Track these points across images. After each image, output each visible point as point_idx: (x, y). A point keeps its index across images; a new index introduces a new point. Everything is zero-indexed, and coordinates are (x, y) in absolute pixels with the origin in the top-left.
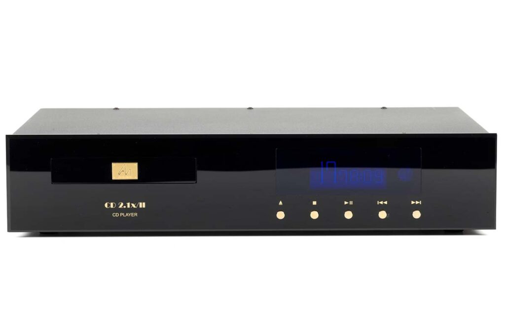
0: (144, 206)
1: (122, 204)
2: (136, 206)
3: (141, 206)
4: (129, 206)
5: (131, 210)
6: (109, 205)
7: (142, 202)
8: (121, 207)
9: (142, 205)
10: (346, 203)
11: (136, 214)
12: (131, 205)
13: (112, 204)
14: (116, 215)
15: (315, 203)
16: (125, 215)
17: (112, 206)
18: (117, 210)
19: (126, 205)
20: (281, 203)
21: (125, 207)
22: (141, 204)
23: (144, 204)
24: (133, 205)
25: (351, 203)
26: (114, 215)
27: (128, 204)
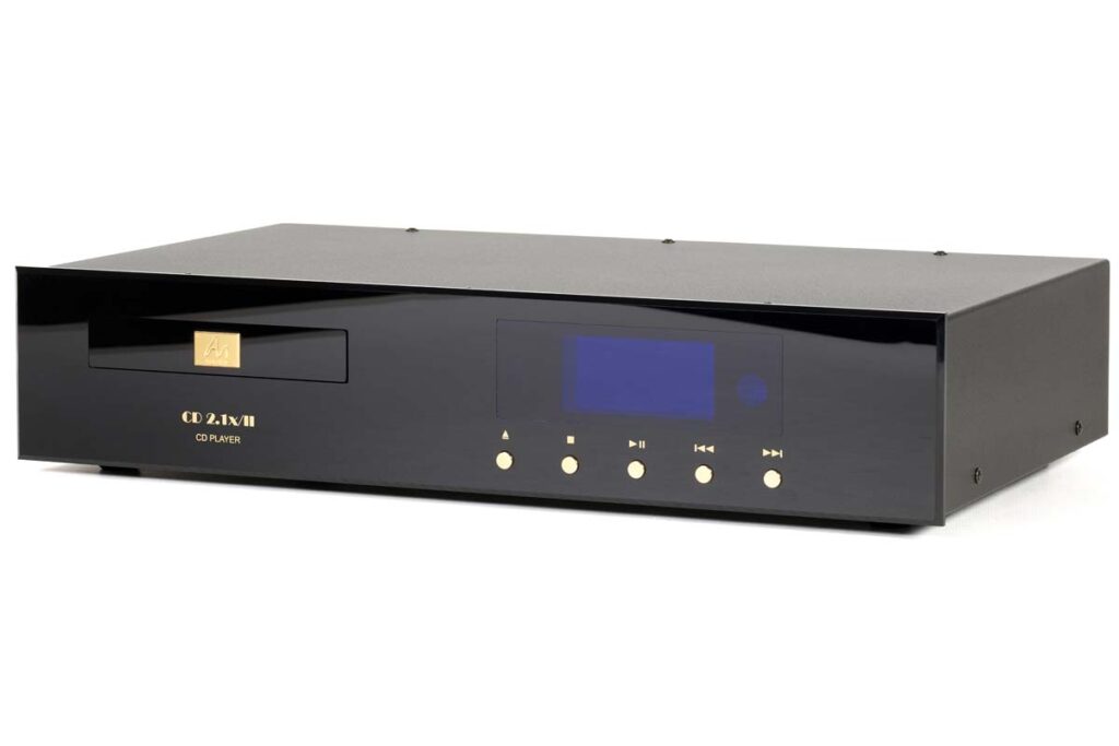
0: (252, 424)
1: (213, 417)
2: (237, 421)
3: (246, 424)
4: (224, 423)
5: (229, 430)
6: (190, 417)
7: (249, 415)
8: (210, 422)
9: (249, 421)
10: (632, 444)
11: (237, 439)
12: (228, 421)
13: (195, 415)
14: (202, 437)
15: (571, 440)
16: (218, 439)
17: (195, 420)
18: (203, 427)
19: (221, 420)
20: (505, 435)
21: (217, 423)
22: (246, 418)
23: (252, 418)
24: (233, 421)
25: (642, 444)
26: (199, 437)
27: (224, 417)
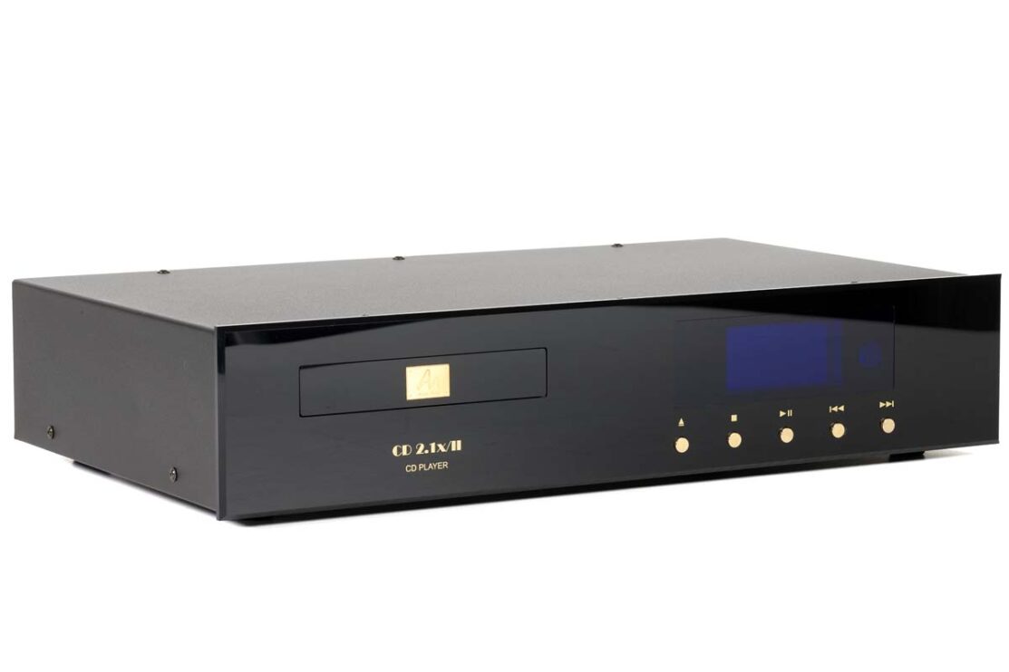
0: (459, 448)
1: (422, 446)
2: (445, 448)
3: (453, 449)
4: (433, 451)
5: (438, 457)
6: (400, 450)
7: (456, 440)
8: (419, 452)
9: (456, 445)
10: (782, 414)
11: (445, 465)
12: (437, 448)
13: (405, 448)
14: (412, 468)
15: (734, 418)
16: (427, 467)
17: (404, 453)
18: (413, 458)
19: (429, 449)
20: (681, 423)
21: (427, 452)
22: (453, 442)
23: (459, 442)
24: (441, 447)
25: (790, 413)
26: (409, 468)
27: (433, 445)
